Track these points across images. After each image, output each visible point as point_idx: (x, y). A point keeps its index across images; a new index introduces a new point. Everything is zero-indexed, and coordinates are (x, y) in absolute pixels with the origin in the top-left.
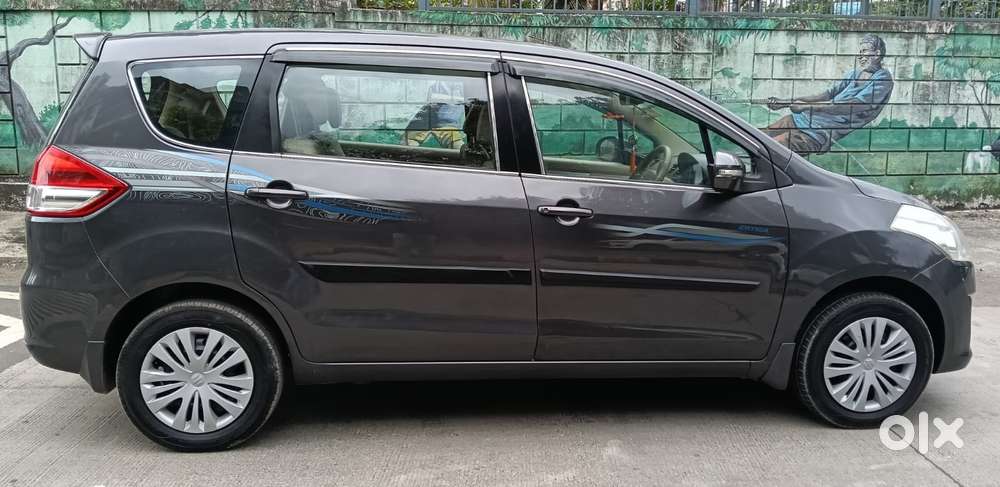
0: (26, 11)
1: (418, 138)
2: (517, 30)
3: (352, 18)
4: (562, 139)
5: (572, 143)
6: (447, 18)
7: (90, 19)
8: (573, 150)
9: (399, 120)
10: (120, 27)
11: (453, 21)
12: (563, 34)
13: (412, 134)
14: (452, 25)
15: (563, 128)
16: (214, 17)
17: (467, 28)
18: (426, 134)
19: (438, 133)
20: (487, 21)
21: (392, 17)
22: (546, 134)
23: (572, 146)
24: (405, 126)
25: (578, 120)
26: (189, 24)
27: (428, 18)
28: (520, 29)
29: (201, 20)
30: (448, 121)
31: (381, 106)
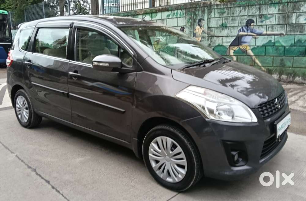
0: (137, 15)
1: (234, 49)
2: (275, 5)
3: (213, 8)
4: (295, 50)
5: (299, 52)
6: (247, 3)
7: (149, 15)
8: (300, 54)
9: (227, 42)
10: (155, 17)
11: (249, 4)
12: (297, 4)
13: (231, 47)
14: (248, 6)
15: (295, 45)
16: (176, 12)
17: (254, 6)
18: (236, 47)
19: (241, 47)
20: (263, 2)
21: (226, 5)
22: (287, 47)
23: (299, 53)
24: (229, 44)
25: (303, 42)
26: (170, 15)
27: (239, 4)
28: (277, 5)
29: (172, 13)
30: (245, 42)
31: (221, 38)
